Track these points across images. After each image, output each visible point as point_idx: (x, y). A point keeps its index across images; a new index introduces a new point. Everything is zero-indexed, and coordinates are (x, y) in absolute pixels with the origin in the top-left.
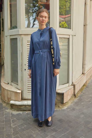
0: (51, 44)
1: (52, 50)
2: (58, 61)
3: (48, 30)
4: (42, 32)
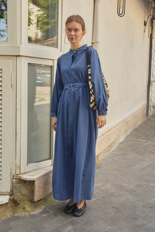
0: (89, 73)
1: (90, 83)
2: (102, 102)
3: (85, 50)
4: (75, 54)
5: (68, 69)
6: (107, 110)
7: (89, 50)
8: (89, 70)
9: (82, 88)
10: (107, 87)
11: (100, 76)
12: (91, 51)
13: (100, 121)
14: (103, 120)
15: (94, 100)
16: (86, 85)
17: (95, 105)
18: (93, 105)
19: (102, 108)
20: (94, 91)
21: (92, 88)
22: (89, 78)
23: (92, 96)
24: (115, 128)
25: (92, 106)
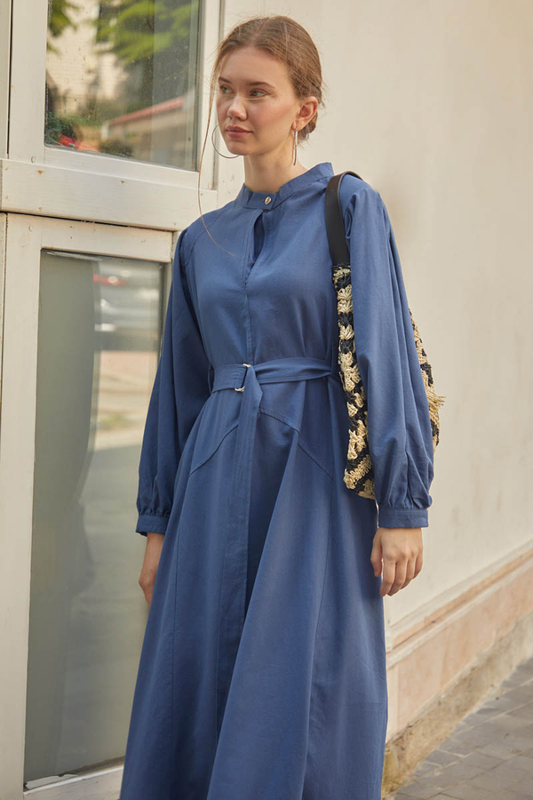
0: (344, 308)
1: (346, 359)
2: (407, 462)
3: (320, 194)
4: (269, 213)
5: (233, 285)
6: (426, 502)
7: (343, 190)
8: (344, 294)
9: (303, 385)
10: (430, 381)
11: (398, 326)
12: (354, 197)
13: (390, 558)
14: (407, 552)
15: (366, 452)
16: (322, 371)
17: (369, 475)
18: (357, 473)
19: (401, 490)
20: (365, 402)
21: (358, 388)
22: (342, 337)
23: (355, 429)
24: (495, 587)
25: (352, 477)
